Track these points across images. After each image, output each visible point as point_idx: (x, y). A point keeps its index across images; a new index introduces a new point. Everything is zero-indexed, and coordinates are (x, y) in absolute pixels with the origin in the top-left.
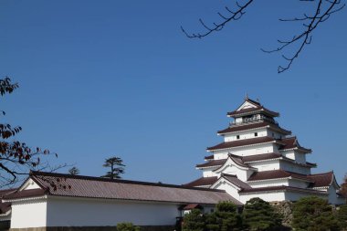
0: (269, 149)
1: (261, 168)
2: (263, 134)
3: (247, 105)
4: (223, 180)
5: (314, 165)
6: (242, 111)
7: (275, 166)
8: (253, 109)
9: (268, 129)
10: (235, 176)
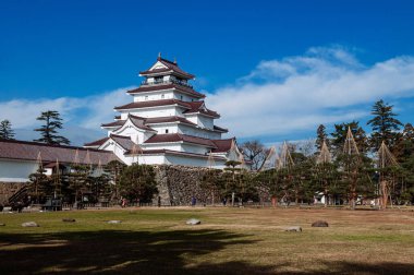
0: (171, 112)
1: (160, 131)
2: (170, 96)
3: (159, 65)
4: (111, 141)
5: (226, 131)
6: (154, 71)
7: (174, 130)
8: (164, 70)
9: (174, 92)
10: (129, 138)
